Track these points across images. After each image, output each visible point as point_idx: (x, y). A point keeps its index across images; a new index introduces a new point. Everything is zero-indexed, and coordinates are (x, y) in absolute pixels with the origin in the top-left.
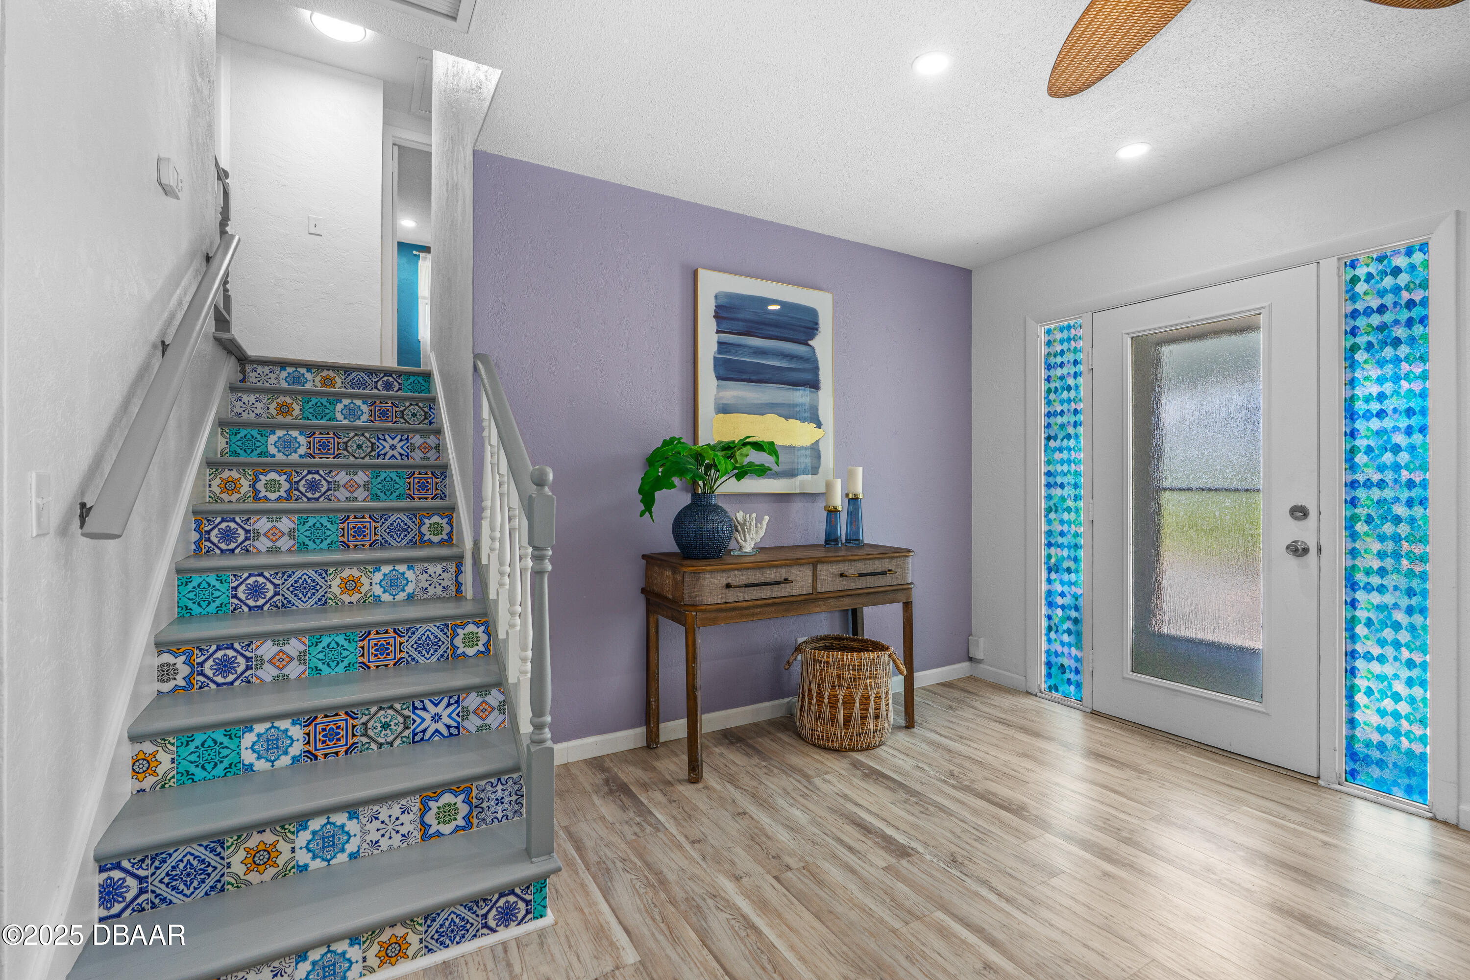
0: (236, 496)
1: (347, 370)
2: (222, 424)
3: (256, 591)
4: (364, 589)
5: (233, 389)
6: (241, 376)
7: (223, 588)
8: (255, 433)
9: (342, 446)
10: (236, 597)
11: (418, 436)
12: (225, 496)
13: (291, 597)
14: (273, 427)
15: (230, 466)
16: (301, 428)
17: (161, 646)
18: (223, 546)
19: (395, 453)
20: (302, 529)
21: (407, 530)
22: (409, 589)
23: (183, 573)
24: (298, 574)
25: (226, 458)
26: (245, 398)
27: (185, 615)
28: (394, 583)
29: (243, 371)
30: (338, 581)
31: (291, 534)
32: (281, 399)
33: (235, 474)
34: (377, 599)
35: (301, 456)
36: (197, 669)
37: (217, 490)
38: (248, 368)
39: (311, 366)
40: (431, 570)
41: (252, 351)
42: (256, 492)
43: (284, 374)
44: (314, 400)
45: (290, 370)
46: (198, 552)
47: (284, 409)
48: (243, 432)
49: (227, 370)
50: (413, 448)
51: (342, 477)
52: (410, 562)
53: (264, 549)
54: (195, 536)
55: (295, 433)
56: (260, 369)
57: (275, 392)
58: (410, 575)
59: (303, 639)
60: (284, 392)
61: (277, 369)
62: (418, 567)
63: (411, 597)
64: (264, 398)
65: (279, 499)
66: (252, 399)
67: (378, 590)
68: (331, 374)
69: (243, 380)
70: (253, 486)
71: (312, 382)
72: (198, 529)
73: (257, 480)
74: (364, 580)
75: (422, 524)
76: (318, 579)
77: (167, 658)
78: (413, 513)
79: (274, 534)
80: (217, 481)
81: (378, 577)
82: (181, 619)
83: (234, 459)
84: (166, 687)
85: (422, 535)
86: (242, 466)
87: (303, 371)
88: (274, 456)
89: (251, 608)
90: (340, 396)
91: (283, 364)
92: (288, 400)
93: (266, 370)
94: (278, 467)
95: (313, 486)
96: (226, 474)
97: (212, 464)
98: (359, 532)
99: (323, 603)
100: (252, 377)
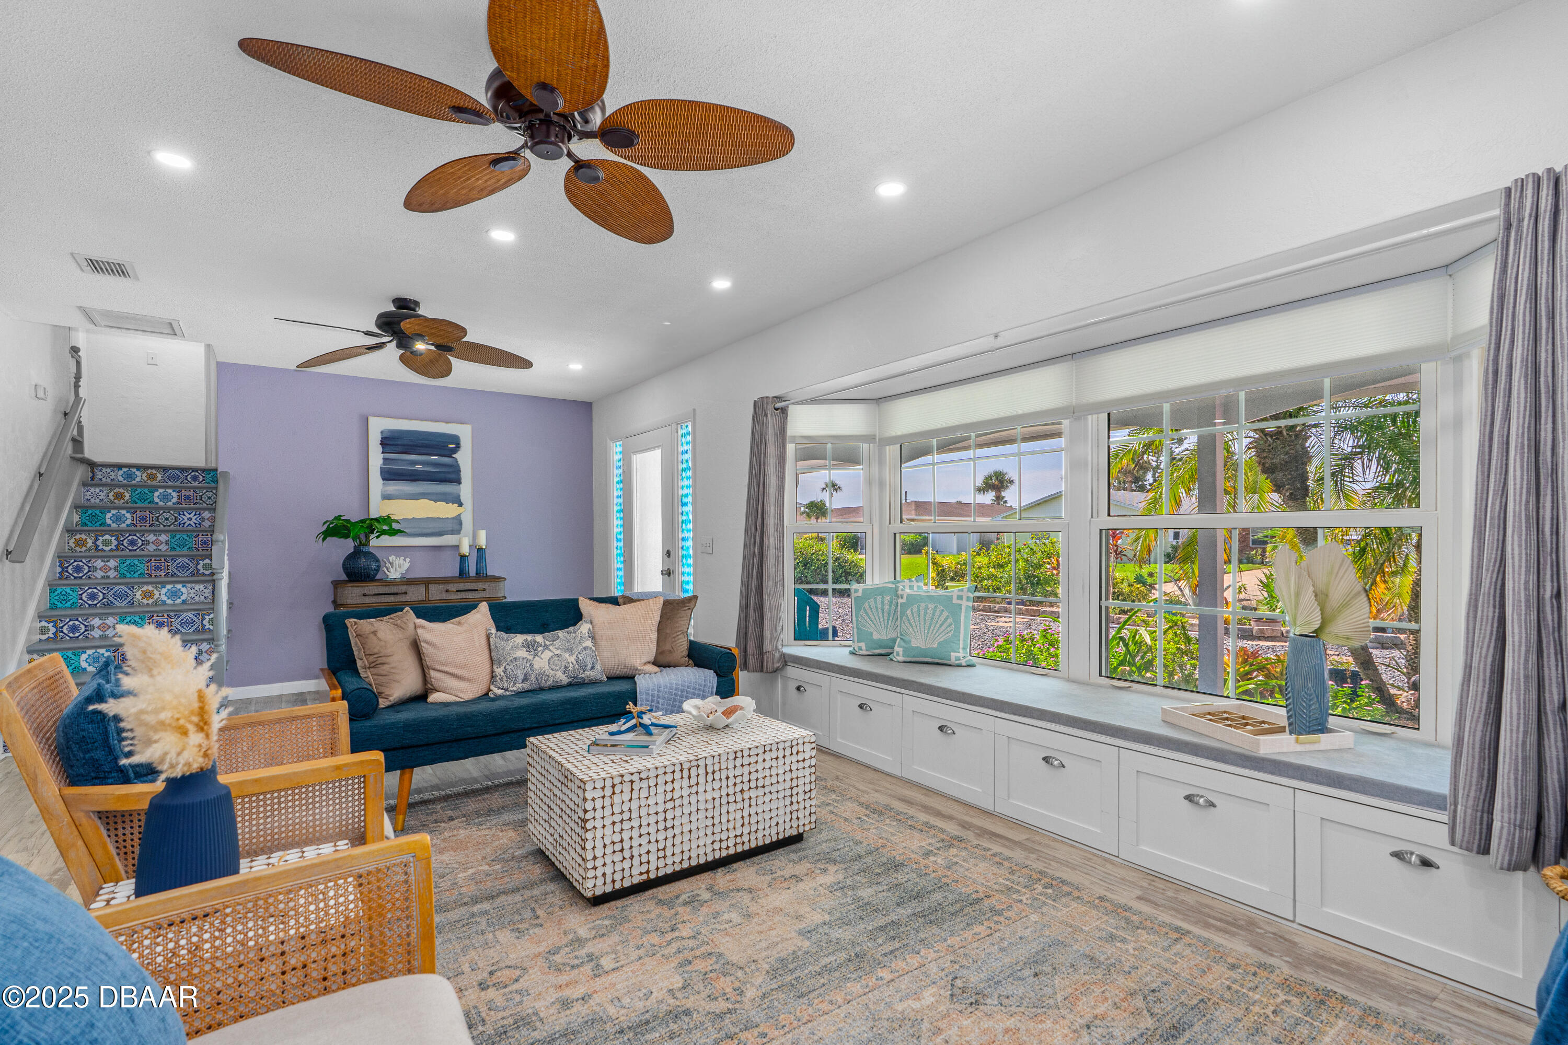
0: (84, 548)
1: (165, 469)
2: (76, 507)
3: (93, 596)
4: (155, 597)
5: (84, 485)
6: (90, 475)
7: (74, 594)
8: (97, 512)
9: (155, 519)
10: (81, 599)
11: (207, 512)
12: (78, 549)
13: (113, 600)
14: (109, 509)
15: (81, 532)
16: (128, 509)
17: (41, 618)
18: (75, 575)
19: (190, 523)
20: (122, 566)
21: (188, 567)
22: (183, 597)
23: (51, 587)
24: (117, 588)
25: (79, 528)
26: (92, 490)
27: (51, 606)
28: (174, 594)
29: (93, 472)
30: (140, 592)
31: (116, 569)
32: (117, 490)
33: (83, 536)
34: (164, 603)
35: (128, 526)
36: (59, 630)
37: (73, 545)
38: (96, 470)
39: (139, 467)
40: (197, 587)
41: (97, 459)
42: (97, 546)
43: (121, 472)
44: (139, 490)
45: (125, 470)
46: (61, 578)
47: (119, 496)
48: (90, 512)
49: (81, 472)
50: (203, 519)
51: (151, 538)
52: (184, 583)
53: (99, 577)
54: (59, 569)
55: (124, 512)
56: (104, 470)
57: (112, 486)
58: (183, 590)
59: (116, 618)
60: (119, 486)
61: (116, 470)
62: (189, 586)
63: (184, 602)
64: (106, 490)
65: (111, 550)
66: (97, 490)
67: (164, 598)
68: (155, 471)
69: (92, 478)
70: (95, 543)
71: (139, 477)
72: (61, 566)
73: (97, 539)
74: (155, 592)
75: (198, 564)
76: (129, 591)
77: (44, 624)
78: (192, 558)
79: (105, 569)
80: (73, 540)
81: (164, 591)
83: (85, 528)
84: (43, 637)
85: (198, 570)
86: (88, 532)
87: (134, 470)
88: (109, 525)
89: (90, 605)
90: (156, 488)
91: (120, 466)
92: (122, 490)
93: (109, 470)
94: (111, 532)
95: (133, 543)
96: (78, 536)
97: (70, 531)
98: (158, 568)
99: (131, 604)
100: (99, 475)
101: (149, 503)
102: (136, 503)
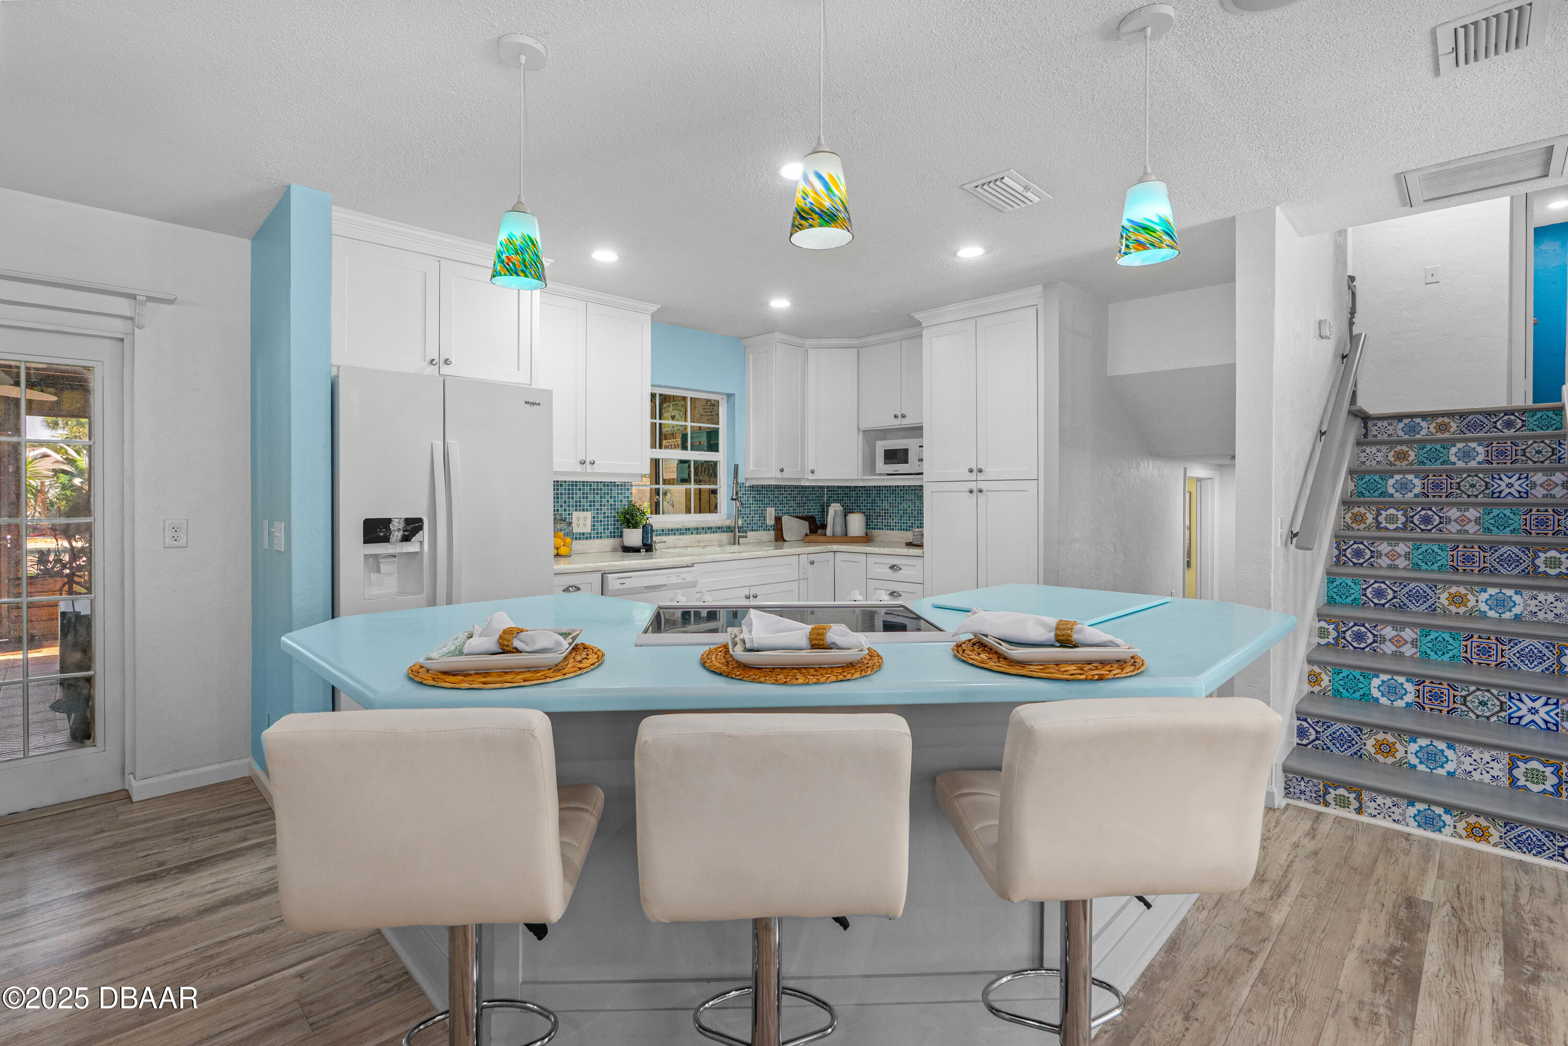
0: (1362, 526)
1: (1462, 415)
2: (1351, 472)
3: (1379, 593)
4: (1470, 605)
5: (1359, 444)
6: (1364, 431)
7: (1357, 588)
8: (1377, 478)
9: (1454, 486)
10: (1365, 595)
11: (1540, 475)
12: (1354, 525)
13: (1406, 601)
14: (1391, 474)
15: (1359, 504)
16: (1416, 473)
17: (1320, 616)
18: (1355, 560)
19: (1512, 490)
20: (1416, 553)
21: (1519, 561)
22: (1517, 610)
23: (1330, 576)
24: (1412, 585)
25: (1355, 499)
26: (1368, 450)
27: (1331, 601)
28: (1501, 604)
29: (1366, 427)
30: (1446, 595)
31: (1407, 556)
32: (1399, 448)
33: (1362, 510)
34: (1483, 616)
35: (1416, 496)
36: (1341, 635)
37: (1349, 521)
38: (1370, 424)
39: (1424, 416)
40: (1541, 596)
41: (1372, 410)
42: (1379, 523)
43: (1401, 425)
44: (1428, 447)
45: (1406, 421)
46: (1337, 563)
47: (1402, 456)
48: (1367, 478)
49: (1356, 428)
50: (1534, 485)
51: (1454, 513)
52: (1518, 589)
53: (1385, 565)
54: (1336, 552)
55: (1410, 477)
56: (1380, 424)
57: (1391, 443)
58: (1517, 598)
59: (1416, 630)
60: (1402, 442)
61: (1395, 422)
62: (1527, 594)
63: (1518, 618)
64: (1384, 448)
65: (1397, 529)
66: (1374, 450)
67: (1484, 607)
68: (1446, 420)
69: (1365, 436)
70: (1376, 519)
71: (1426, 429)
72: (1338, 548)
73: (1379, 514)
74: (1470, 596)
75: (1536, 556)
76: (1429, 591)
77: (1323, 624)
78: (1525, 547)
79: (1393, 555)
80: (1349, 515)
81: (1484, 596)
82: (1329, 603)
83: (1362, 499)
84: (1323, 642)
85: (1536, 567)
86: (1368, 505)
87: (1418, 420)
88: (1392, 496)
89: (1375, 604)
90: (1453, 442)
91: (1399, 417)
92: (1405, 448)
93: (1385, 423)
94: (1397, 505)
95: (1426, 520)
96: (1356, 510)
97: (1346, 504)
98: (1468, 559)
99: (1433, 610)
100: (1373, 430)
101: (1443, 463)
102: (1423, 463)
